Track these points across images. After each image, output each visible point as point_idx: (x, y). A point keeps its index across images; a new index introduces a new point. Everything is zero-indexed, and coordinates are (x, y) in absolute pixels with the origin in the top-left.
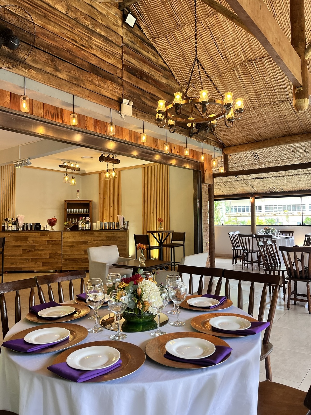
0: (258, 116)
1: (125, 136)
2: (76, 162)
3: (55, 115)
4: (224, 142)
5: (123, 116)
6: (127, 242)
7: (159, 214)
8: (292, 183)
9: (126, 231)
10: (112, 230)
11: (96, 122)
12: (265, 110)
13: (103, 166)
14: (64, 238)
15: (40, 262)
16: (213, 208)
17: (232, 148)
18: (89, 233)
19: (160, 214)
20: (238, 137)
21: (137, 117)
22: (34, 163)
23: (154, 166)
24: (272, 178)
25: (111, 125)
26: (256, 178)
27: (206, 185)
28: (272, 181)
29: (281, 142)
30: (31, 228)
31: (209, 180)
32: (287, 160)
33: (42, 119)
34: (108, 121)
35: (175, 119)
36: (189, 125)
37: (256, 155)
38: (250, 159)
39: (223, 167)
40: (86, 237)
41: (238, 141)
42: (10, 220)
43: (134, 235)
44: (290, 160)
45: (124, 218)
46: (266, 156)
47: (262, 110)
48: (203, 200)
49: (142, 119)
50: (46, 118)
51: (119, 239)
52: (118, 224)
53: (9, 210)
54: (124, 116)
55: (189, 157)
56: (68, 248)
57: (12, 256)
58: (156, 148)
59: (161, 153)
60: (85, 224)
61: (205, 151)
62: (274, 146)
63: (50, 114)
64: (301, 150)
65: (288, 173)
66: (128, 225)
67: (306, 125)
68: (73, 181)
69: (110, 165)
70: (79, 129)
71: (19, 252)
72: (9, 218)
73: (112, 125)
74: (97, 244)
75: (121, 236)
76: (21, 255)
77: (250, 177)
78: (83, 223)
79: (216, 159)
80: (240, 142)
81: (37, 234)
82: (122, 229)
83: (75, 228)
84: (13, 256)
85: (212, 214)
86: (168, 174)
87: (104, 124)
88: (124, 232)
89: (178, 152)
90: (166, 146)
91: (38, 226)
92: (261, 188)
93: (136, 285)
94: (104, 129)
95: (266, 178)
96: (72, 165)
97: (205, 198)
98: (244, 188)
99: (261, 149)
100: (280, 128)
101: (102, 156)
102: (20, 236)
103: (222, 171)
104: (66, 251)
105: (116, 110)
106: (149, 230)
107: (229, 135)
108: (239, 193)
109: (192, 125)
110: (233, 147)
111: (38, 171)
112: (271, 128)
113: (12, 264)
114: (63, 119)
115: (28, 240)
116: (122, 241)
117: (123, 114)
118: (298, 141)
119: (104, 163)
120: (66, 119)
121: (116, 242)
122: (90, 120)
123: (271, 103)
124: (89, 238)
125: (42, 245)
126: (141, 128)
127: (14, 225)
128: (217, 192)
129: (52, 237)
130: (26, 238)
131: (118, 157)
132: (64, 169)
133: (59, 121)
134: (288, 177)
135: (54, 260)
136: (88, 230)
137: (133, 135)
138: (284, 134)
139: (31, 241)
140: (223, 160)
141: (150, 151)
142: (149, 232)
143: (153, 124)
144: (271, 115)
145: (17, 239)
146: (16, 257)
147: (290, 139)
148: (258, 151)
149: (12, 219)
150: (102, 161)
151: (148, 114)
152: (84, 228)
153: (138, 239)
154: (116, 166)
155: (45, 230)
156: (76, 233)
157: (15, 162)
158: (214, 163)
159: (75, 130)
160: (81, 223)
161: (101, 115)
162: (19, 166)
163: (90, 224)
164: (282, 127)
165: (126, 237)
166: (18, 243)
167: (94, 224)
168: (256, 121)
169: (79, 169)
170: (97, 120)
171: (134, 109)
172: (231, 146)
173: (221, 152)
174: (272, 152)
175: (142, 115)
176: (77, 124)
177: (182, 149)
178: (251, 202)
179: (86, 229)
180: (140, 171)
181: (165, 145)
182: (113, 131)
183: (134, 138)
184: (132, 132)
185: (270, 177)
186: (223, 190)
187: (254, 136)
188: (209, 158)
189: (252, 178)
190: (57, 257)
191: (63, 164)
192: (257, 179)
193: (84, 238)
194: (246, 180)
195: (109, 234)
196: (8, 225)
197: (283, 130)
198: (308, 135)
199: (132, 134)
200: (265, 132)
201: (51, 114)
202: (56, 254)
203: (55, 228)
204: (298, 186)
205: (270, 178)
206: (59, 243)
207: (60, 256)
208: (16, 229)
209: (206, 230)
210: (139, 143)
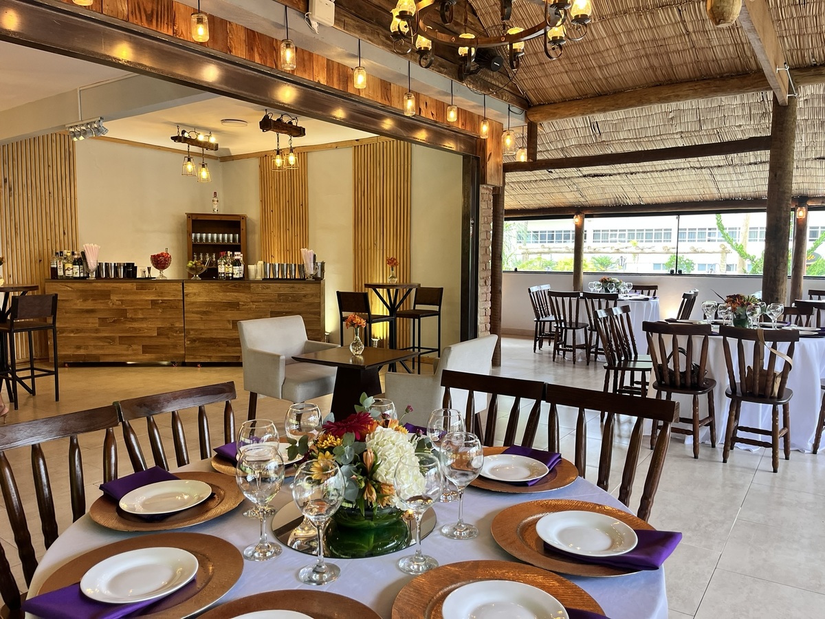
0: (608, 36)
1: (319, 73)
2: (210, 131)
3: (155, 16)
4: (530, 94)
5: (315, 25)
6: (322, 306)
7: (388, 248)
8: (664, 188)
9: (320, 283)
10: (288, 279)
11: (253, 37)
12: (624, 24)
13: (269, 141)
14: (187, 295)
15: (139, 345)
16: (500, 236)
17: (546, 108)
18: (240, 286)
19: (391, 248)
20: (561, 85)
21: (347, 30)
22: (114, 129)
23: (378, 144)
24: (624, 176)
25: (288, 46)
26: (589, 175)
27: (489, 187)
28: (622, 183)
29: (652, 98)
30: (116, 273)
31: (496, 177)
32: (658, 138)
33: (124, 24)
34: (280, 35)
35: (432, 35)
36: (463, 51)
37: (594, 126)
38: (581, 133)
39: (526, 150)
40: (236, 294)
41: (560, 93)
42: (69, 254)
43: (338, 292)
44: (664, 137)
45: (315, 256)
46: (617, 128)
47: (618, 24)
48: (481, 221)
49: (357, 36)
50: (135, 21)
51: (304, 299)
52: (301, 268)
53: (64, 233)
54: (317, 25)
55: (455, 125)
56: (196, 317)
57: (78, 331)
58: (387, 103)
59: (398, 115)
60: (231, 266)
61: (491, 113)
62: (636, 106)
63: (143, 13)
64: (690, 118)
65: (657, 167)
66: (323, 270)
67: (706, 61)
68: (204, 174)
69: (285, 140)
70: (214, 52)
71: (93, 323)
72: (65, 252)
73: (289, 44)
74: (259, 308)
75: (308, 292)
76: (97, 331)
77: (579, 172)
78: (229, 265)
79: (512, 133)
80: (565, 96)
81: (129, 286)
82: (311, 279)
83: (211, 274)
84: (79, 333)
85: (499, 250)
86: (409, 163)
87: (271, 44)
88: (314, 285)
89: (432, 114)
90: (408, 99)
91: (130, 270)
92: (599, 196)
93: (359, 441)
94: (272, 55)
95: (610, 175)
96: (201, 138)
97: (487, 217)
98: (563, 195)
99: (607, 113)
100: (652, 67)
101: (266, 118)
102: (93, 291)
103: (522, 157)
104: (192, 322)
105: (297, 9)
106: (366, 283)
107: (542, 78)
108: (552, 205)
109: (470, 51)
110: (549, 106)
111: (124, 147)
112: (631, 66)
113: (79, 348)
114: (174, 25)
115: (110, 299)
116: (310, 304)
117: (313, 19)
118: (686, 97)
119: (271, 134)
120: (181, 26)
121: (298, 305)
122: (237, 32)
123: (638, 9)
124: (242, 297)
125: (141, 309)
126: (353, 56)
127: (78, 266)
128: (509, 202)
129: (162, 293)
130: (106, 295)
131: (301, 122)
132: (183, 146)
133: (166, 31)
134: (656, 174)
135: (167, 340)
136: (240, 279)
137: (335, 72)
138: (659, 81)
139: (117, 300)
140: (526, 134)
141: (373, 110)
142: (367, 286)
143: (380, 47)
144: (636, 36)
145: (85, 296)
146: (87, 335)
147: (670, 91)
148: (599, 117)
149: (73, 253)
150: (267, 130)
151: (371, 23)
152: (230, 275)
153: (345, 301)
154: (298, 142)
155: (146, 278)
156: (213, 286)
157: (71, 127)
158: (508, 141)
159: (202, 54)
160: (223, 263)
161: (264, 19)
162: (80, 135)
163: (242, 267)
164: (656, 64)
165: (320, 295)
166: (89, 305)
167: (251, 267)
168: (602, 48)
169: (216, 147)
170: (253, 32)
171: (338, 9)
172: (543, 104)
173: (522, 116)
174: (628, 120)
175: (358, 26)
176: (207, 38)
177: (442, 108)
178: (576, 225)
179: (235, 276)
180: (348, 154)
181: (405, 97)
182: (292, 60)
183: (339, 80)
184: (333, 66)
185: (619, 174)
186: (520, 198)
187: (594, 84)
188: (496, 130)
189: (581, 175)
190: (175, 335)
191: (181, 135)
192: (593, 177)
193: (232, 296)
194: (569, 178)
195: (285, 289)
196: (64, 266)
197: (659, 71)
198: (709, 83)
199: (333, 69)
200: (619, 75)
201: (145, 12)
202: (172, 329)
203: (169, 273)
204: (675, 193)
205: (618, 176)
206: (179, 306)
207: (180, 332)
208: (82, 275)
209: (485, 282)
210: (351, 91)
